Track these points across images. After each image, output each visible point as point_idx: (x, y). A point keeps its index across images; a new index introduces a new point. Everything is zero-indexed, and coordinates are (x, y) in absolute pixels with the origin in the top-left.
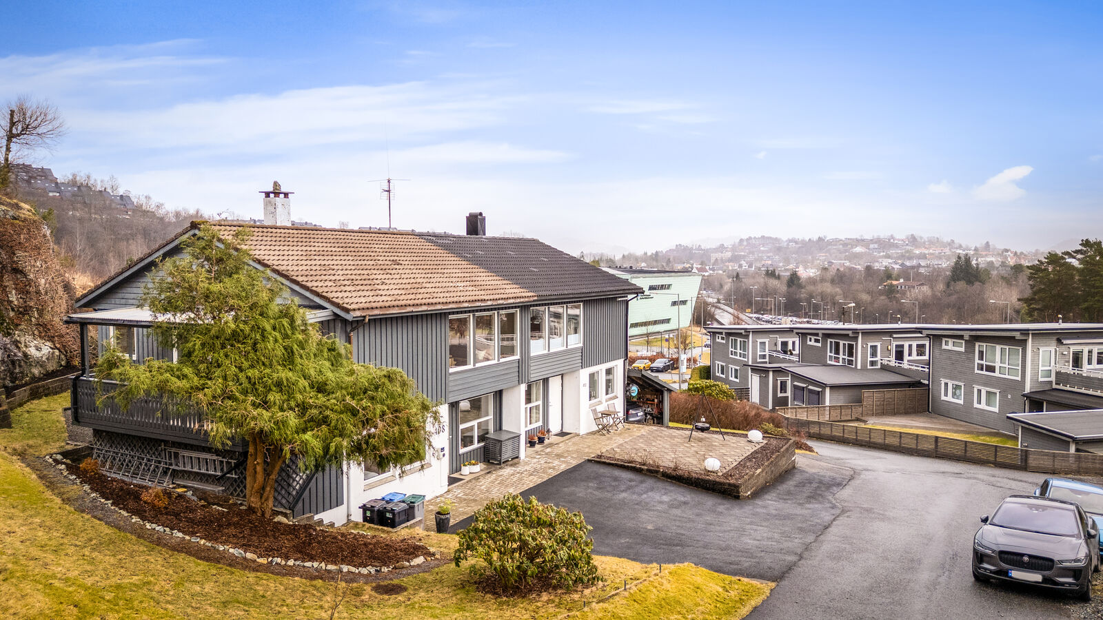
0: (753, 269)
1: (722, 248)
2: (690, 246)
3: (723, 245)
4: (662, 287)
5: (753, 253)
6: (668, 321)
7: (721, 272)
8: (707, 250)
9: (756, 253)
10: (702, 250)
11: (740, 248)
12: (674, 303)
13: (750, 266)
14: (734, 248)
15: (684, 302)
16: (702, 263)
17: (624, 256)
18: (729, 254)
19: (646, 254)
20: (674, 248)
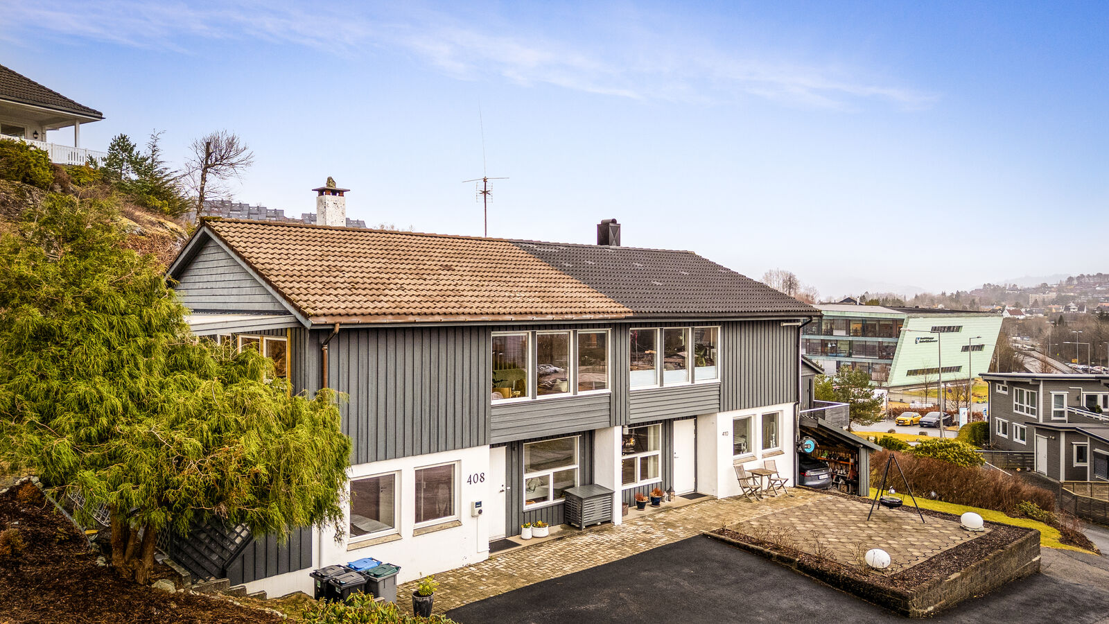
0: (1085, 312)
1: (1044, 287)
2: (1002, 285)
3: (1045, 284)
4: (949, 329)
5: (1086, 294)
6: (958, 369)
7: (1041, 315)
8: (1025, 290)
9: (1089, 294)
10: (1017, 290)
11: (1068, 287)
12: (966, 349)
13: (1081, 308)
14: (1060, 288)
15: (980, 347)
16: (1017, 305)
17: (916, 297)
18: (1053, 295)
19: (944, 294)
20: (982, 288)
